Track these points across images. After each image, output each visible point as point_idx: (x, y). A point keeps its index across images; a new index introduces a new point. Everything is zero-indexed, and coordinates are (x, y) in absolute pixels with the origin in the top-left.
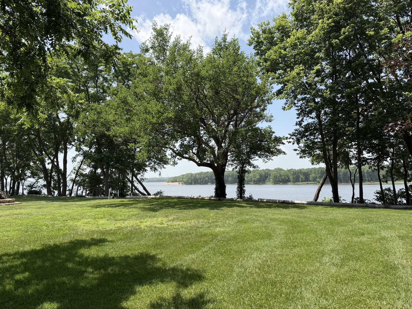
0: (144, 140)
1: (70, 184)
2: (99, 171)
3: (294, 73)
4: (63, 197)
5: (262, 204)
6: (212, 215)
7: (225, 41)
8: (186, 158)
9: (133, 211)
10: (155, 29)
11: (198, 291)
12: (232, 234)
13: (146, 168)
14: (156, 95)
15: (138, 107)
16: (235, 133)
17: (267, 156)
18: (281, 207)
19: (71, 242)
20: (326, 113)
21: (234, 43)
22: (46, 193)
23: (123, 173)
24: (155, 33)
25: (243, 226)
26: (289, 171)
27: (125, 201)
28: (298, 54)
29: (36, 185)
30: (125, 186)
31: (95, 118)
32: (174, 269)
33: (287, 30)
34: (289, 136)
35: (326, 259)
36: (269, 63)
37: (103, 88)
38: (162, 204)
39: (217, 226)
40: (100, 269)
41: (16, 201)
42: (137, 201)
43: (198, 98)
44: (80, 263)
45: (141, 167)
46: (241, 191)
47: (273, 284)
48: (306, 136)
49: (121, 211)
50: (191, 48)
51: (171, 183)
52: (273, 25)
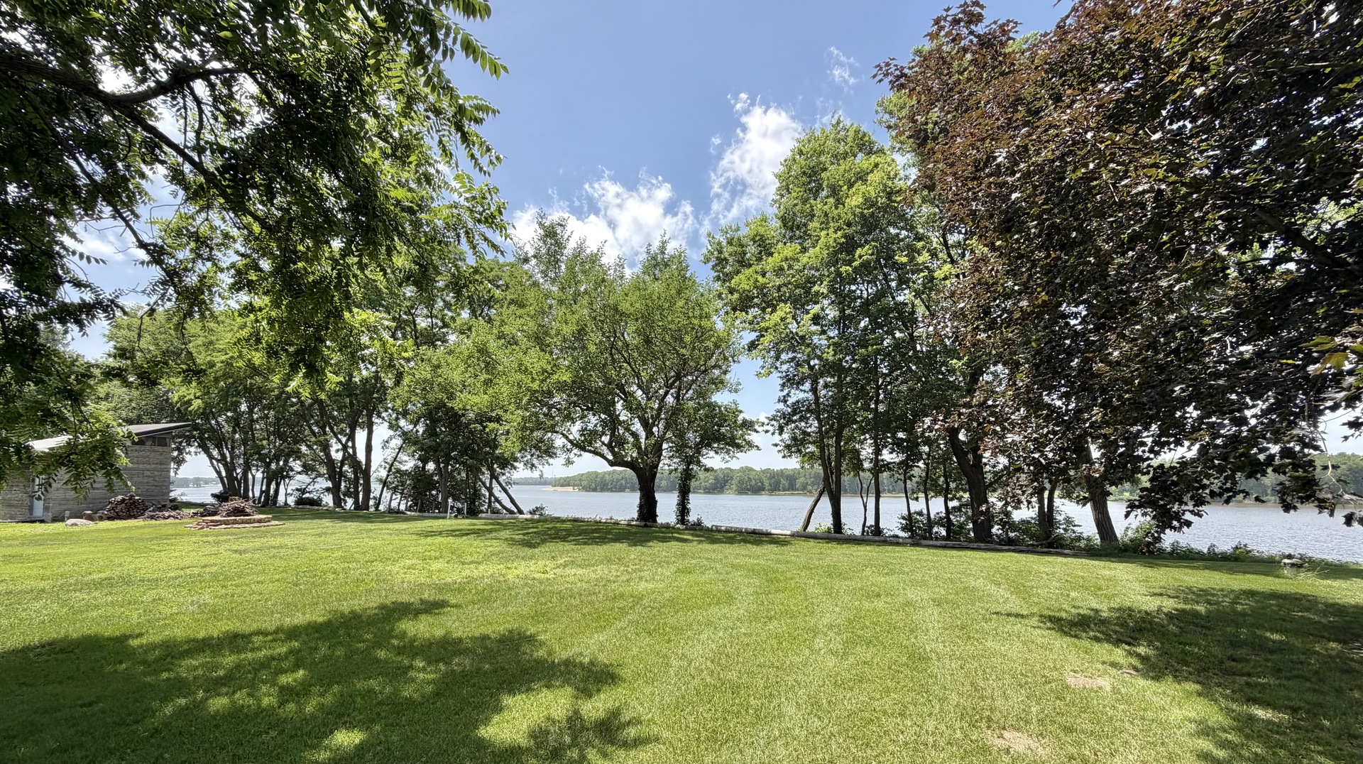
0: (515, 418)
1: (376, 488)
2: (431, 466)
3: (776, 317)
4: (363, 511)
5: (719, 536)
6: (632, 557)
7: (663, 253)
8: (590, 451)
9: (494, 546)
10: (541, 224)
11: (609, 705)
12: (667, 595)
13: (516, 464)
14: (540, 340)
15: (505, 359)
16: (676, 411)
17: (728, 452)
18: (749, 542)
19: (383, 607)
20: (826, 386)
21: (679, 258)
22: (331, 504)
23: (474, 471)
24: (542, 232)
25: (687, 578)
26: (764, 471)
27: (478, 523)
28: (785, 285)
29: (311, 488)
30: (476, 495)
31: (429, 376)
32: (567, 663)
33: (767, 242)
34: (766, 421)
35: (819, 643)
36: (736, 296)
37: (443, 320)
38: (545, 533)
39: (641, 578)
40: (437, 661)
41: (274, 518)
42: (499, 524)
43: (612, 346)
44: (400, 651)
45: (506, 463)
46: (683, 510)
47: (736, 689)
48: (794, 422)
49: (471, 545)
50: (604, 260)
51: (559, 488)
52: (744, 232)
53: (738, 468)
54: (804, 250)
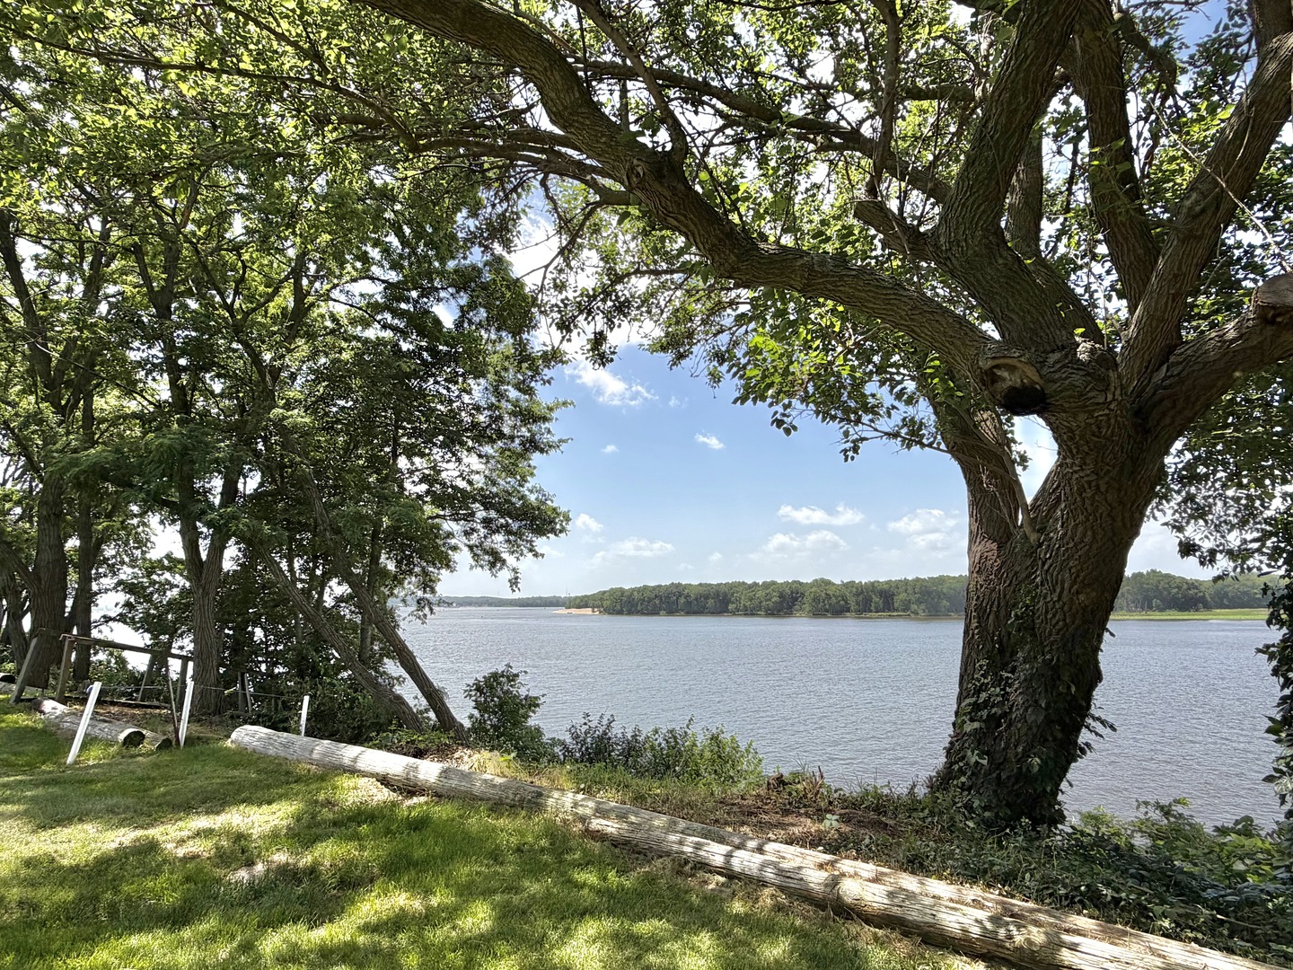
51: (574, 611)
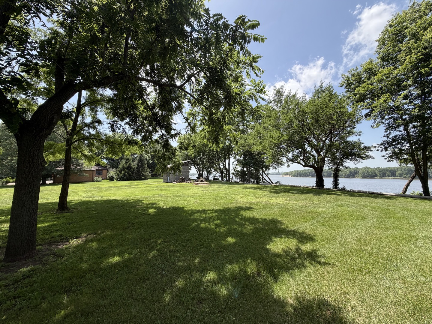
0: (270, 152)
1: (231, 175)
2: (245, 169)
3: (381, 101)
4: (228, 182)
5: (355, 194)
6: (315, 199)
7: (321, 88)
8: (296, 162)
9: (266, 193)
10: (275, 90)
11: (312, 248)
12: (332, 214)
13: (270, 168)
14: (276, 127)
15: (266, 135)
16: (330, 146)
17: (356, 160)
18: (371, 197)
19: (236, 207)
20: (414, 127)
21: (329, 88)
22: (221, 180)
23: (257, 170)
24: (275, 92)
25: (340, 209)
26: (376, 169)
27: (260, 186)
28: (385, 86)
29: (216, 176)
30: (259, 178)
31: (244, 142)
32: (294, 231)
33: (373, 70)
34: (377, 146)
36: (358, 96)
37: (246, 126)
38: (281, 189)
39: (320, 207)
40: (252, 224)
41: (209, 183)
42: (266, 186)
43: (303, 125)
44: (242, 219)
45: (267, 167)
46: (336, 183)
47: (371, 254)
48: (394, 145)
49: (258, 192)
50: (298, 96)
51: (284, 176)
52: (360, 69)
53: (361, 167)
54: (396, 68)
